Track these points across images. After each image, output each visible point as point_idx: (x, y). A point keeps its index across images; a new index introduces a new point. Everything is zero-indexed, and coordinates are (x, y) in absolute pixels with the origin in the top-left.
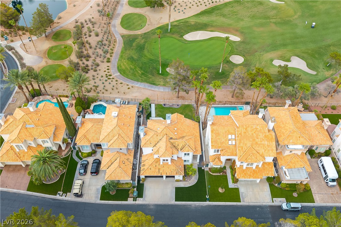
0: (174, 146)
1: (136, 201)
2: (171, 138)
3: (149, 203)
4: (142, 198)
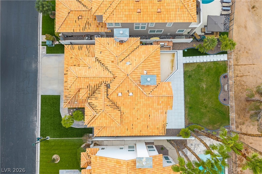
0: (94, 92)
1: (42, 45)
2: (108, 86)
3: (39, 62)
4: (46, 53)
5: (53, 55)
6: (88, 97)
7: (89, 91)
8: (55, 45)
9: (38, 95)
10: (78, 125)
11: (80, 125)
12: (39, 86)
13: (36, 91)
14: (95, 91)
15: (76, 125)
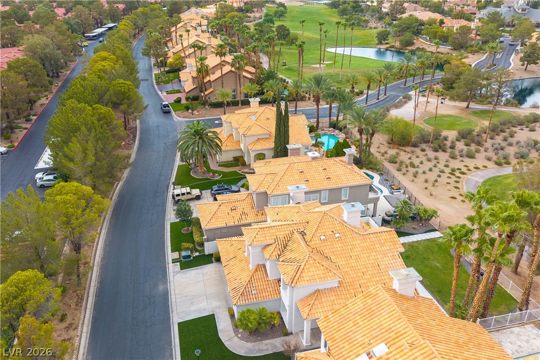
0: (285, 246)
1: (173, 263)
2: (303, 234)
3: (170, 282)
4: (181, 270)
5: (192, 270)
6: (279, 255)
7: (278, 245)
8: (193, 257)
9: (172, 325)
10: (260, 351)
11: (264, 349)
12: (172, 312)
13: (168, 319)
14: (286, 244)
15: (255, 352)
